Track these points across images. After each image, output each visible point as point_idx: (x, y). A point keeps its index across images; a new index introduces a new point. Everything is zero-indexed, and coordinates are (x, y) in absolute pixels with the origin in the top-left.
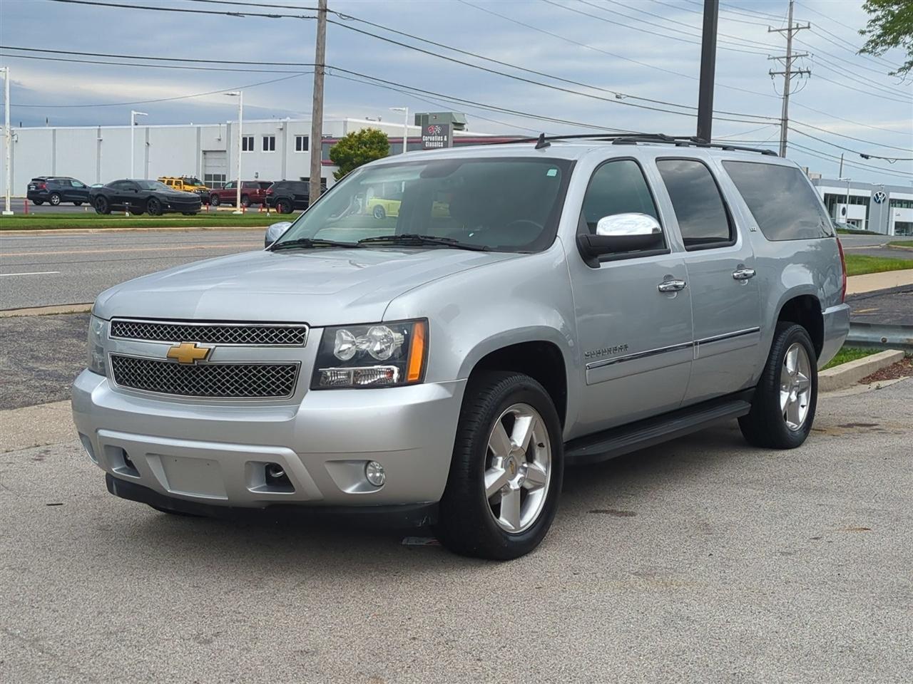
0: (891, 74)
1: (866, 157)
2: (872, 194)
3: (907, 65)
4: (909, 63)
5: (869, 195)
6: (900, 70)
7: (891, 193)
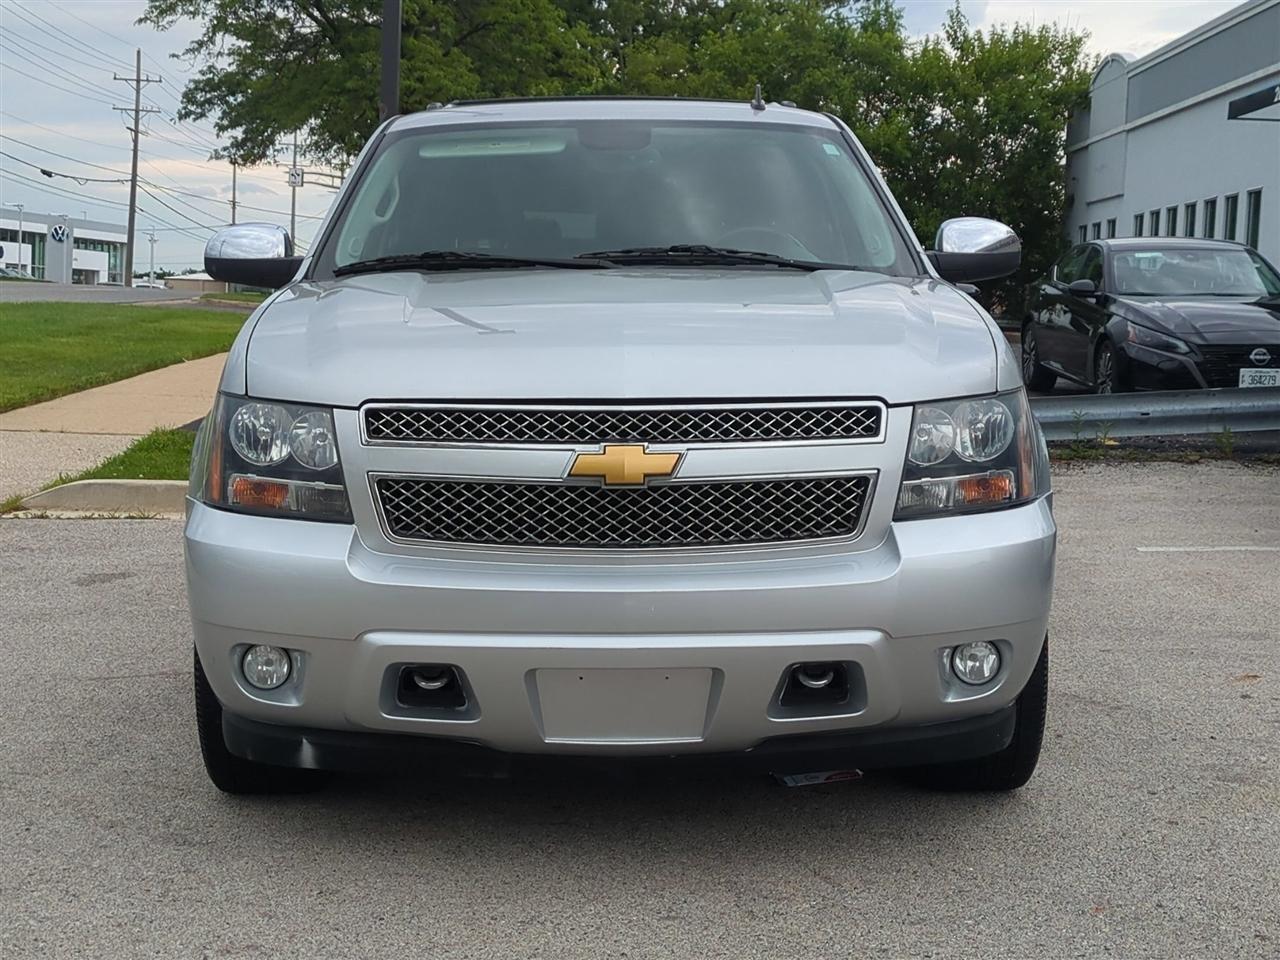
0: (174, 56)
1: (49, 174)
2: (49, 228)
3: (196, 46)
4: (196, 42)
5: (45, 232)
6: (188, 51)
7: (75, 230)
